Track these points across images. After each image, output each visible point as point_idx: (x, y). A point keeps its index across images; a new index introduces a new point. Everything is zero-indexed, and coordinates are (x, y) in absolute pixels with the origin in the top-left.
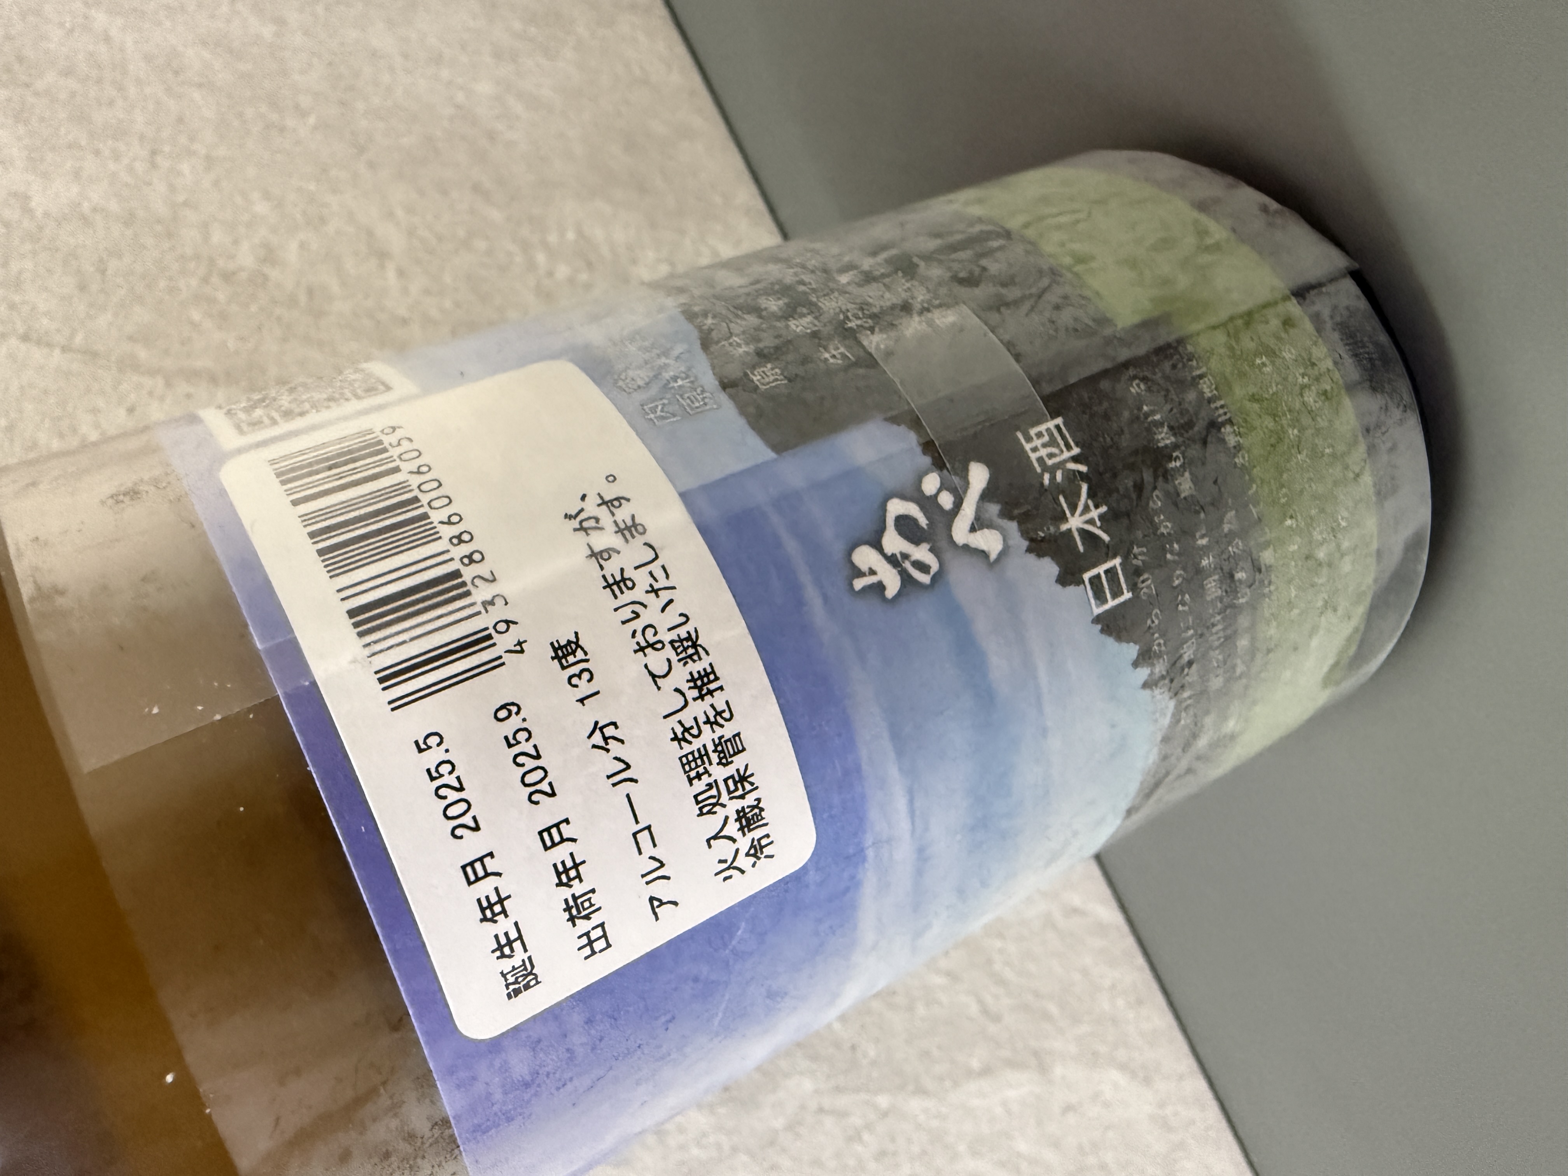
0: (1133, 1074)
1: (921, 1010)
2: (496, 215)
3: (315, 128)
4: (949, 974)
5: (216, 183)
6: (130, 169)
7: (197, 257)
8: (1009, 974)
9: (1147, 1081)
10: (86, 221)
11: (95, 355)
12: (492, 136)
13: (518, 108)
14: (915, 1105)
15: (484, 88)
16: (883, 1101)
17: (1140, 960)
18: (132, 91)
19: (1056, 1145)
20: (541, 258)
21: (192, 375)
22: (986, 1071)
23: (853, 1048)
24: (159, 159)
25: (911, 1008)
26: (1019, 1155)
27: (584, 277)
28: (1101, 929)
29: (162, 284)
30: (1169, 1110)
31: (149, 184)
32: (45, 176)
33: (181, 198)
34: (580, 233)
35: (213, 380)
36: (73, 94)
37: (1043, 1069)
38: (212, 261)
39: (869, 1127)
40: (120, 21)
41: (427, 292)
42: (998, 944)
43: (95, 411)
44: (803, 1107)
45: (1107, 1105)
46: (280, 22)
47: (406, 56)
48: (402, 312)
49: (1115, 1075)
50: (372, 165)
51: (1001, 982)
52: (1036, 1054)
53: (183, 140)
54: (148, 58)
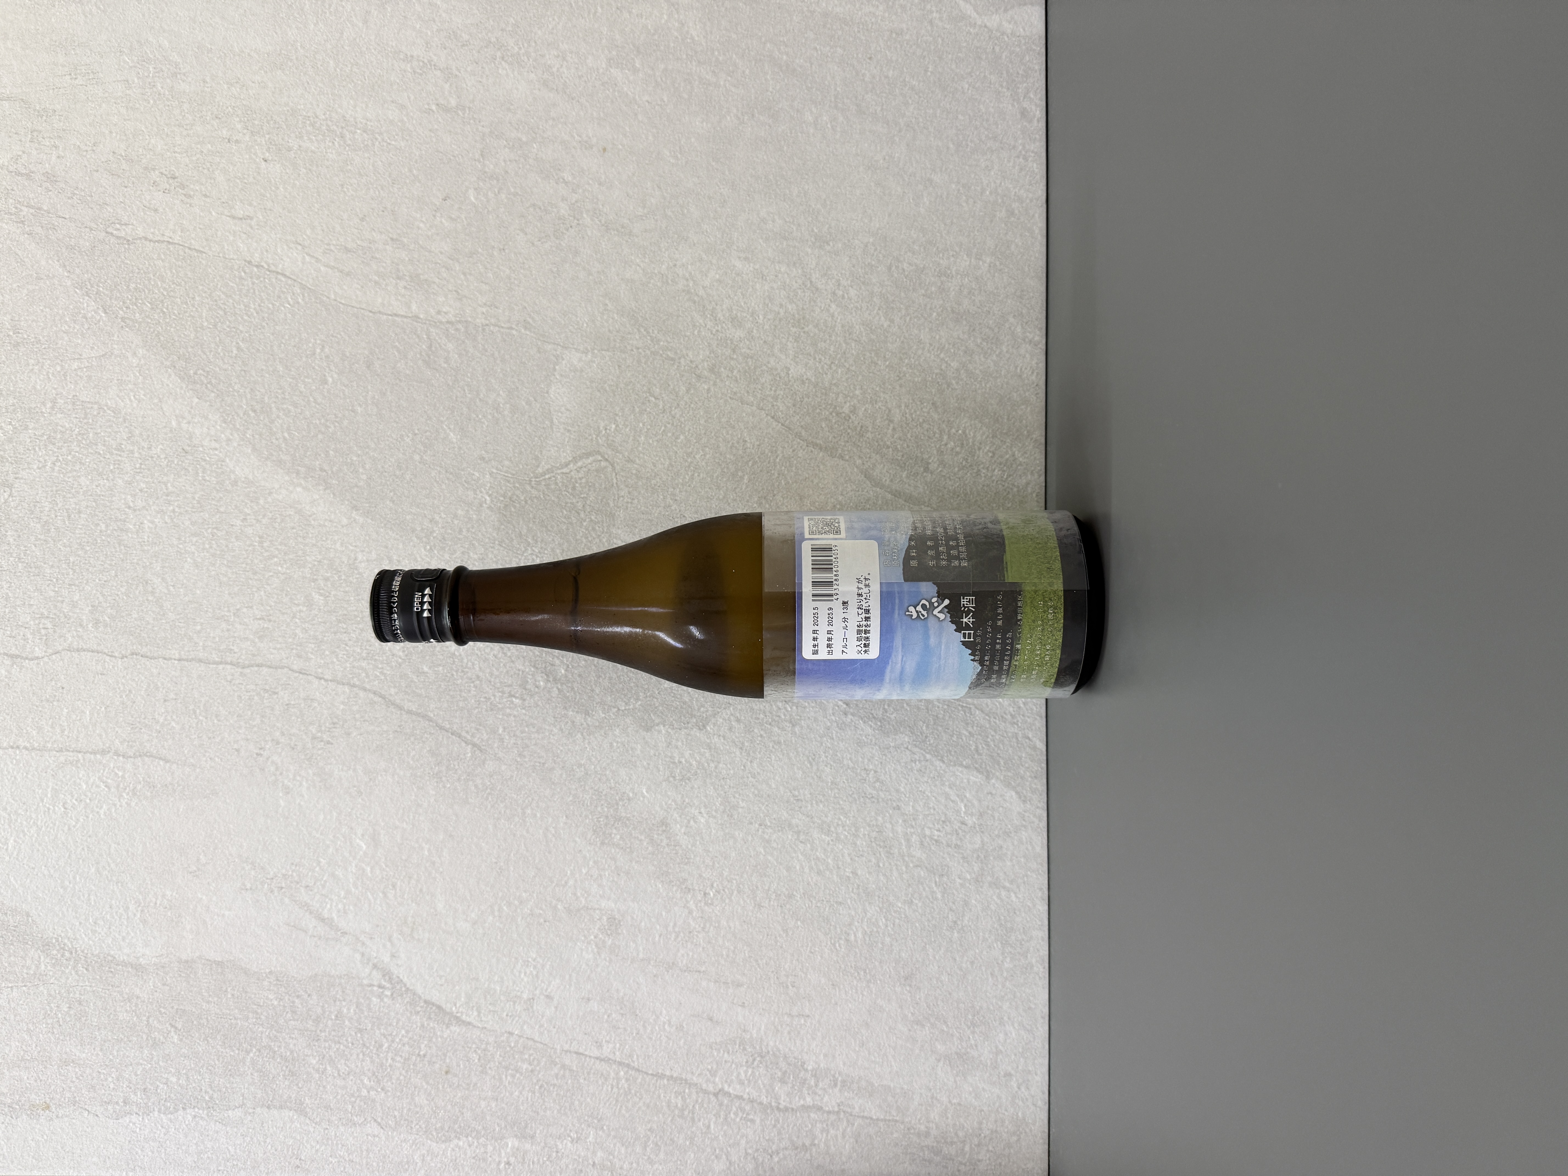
0: (1020, 797)
1: (955, 738)
2: (936, 416)
3: (887, 366)
4: (970, 733)
5: (847, 379)
6: (823, 368)
7: (831, 404)
8: (992, 743)
9: (1024, 802)
10: (803, 382)
11: (790, 429)
12: (949, 385)
13: (963, 376)
14: (938, 763)
15: (954, 364)
16: (928, 756)
17: (1044, 765)
18: (833, 338)
19: (980, 801)
20: (945, 437)
21: (815, 445)
22: (967, 767)
23: (926, 737)
24: (833, 366)
25: (952, 736)
26: (965, 796)
27: (958, 449)
28: (1034, 748)
29: (818, 411)
30: (1027, 814)
31: (826, 374)
32: (797, 363)
33: (834, 382)
34: (964, 432)
35: (821, 449)
36: (815, 334)
37: (988, 778)
38: (835, 407)
39: (920, 761)
40: (839, 310)
41: (900, 438)
42: (993, 733)
43: (784, 447)
44: (902, 744)
45: (1004, 800)
46: (892, 321)
47: (931, 345)
48: (888, 443)
49: (1013, 793)
50: (901, 386)
51: (988, 745)
52: (987, 771)
53: (843, 361)
54: (843, 326)
